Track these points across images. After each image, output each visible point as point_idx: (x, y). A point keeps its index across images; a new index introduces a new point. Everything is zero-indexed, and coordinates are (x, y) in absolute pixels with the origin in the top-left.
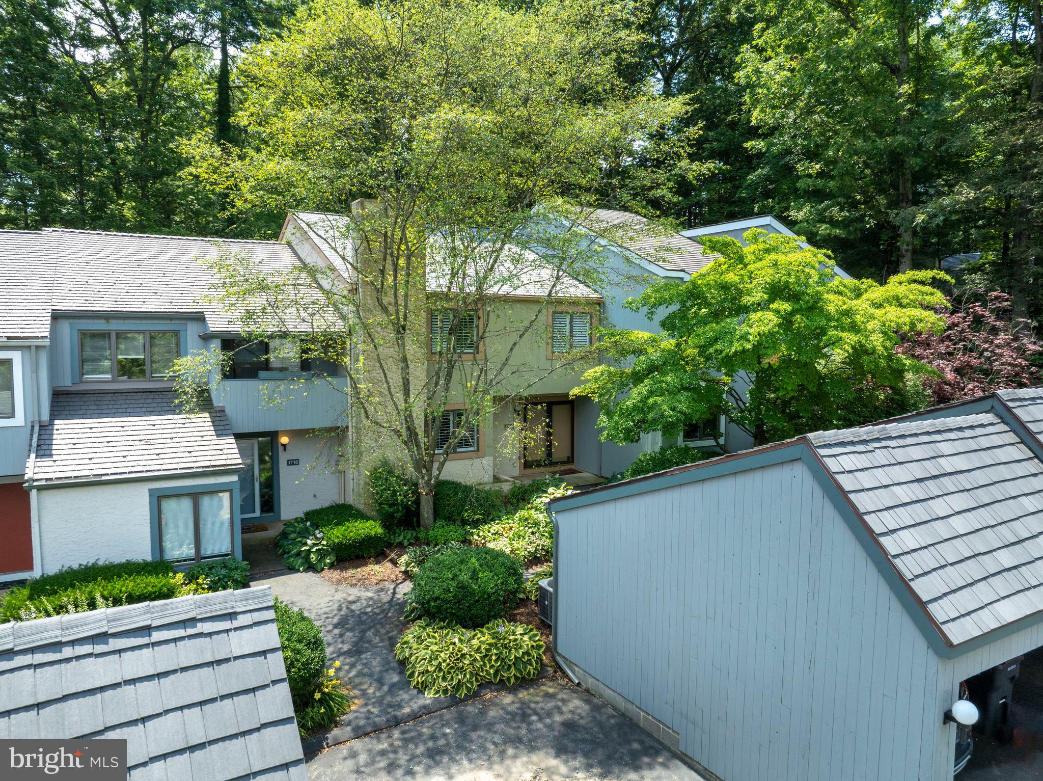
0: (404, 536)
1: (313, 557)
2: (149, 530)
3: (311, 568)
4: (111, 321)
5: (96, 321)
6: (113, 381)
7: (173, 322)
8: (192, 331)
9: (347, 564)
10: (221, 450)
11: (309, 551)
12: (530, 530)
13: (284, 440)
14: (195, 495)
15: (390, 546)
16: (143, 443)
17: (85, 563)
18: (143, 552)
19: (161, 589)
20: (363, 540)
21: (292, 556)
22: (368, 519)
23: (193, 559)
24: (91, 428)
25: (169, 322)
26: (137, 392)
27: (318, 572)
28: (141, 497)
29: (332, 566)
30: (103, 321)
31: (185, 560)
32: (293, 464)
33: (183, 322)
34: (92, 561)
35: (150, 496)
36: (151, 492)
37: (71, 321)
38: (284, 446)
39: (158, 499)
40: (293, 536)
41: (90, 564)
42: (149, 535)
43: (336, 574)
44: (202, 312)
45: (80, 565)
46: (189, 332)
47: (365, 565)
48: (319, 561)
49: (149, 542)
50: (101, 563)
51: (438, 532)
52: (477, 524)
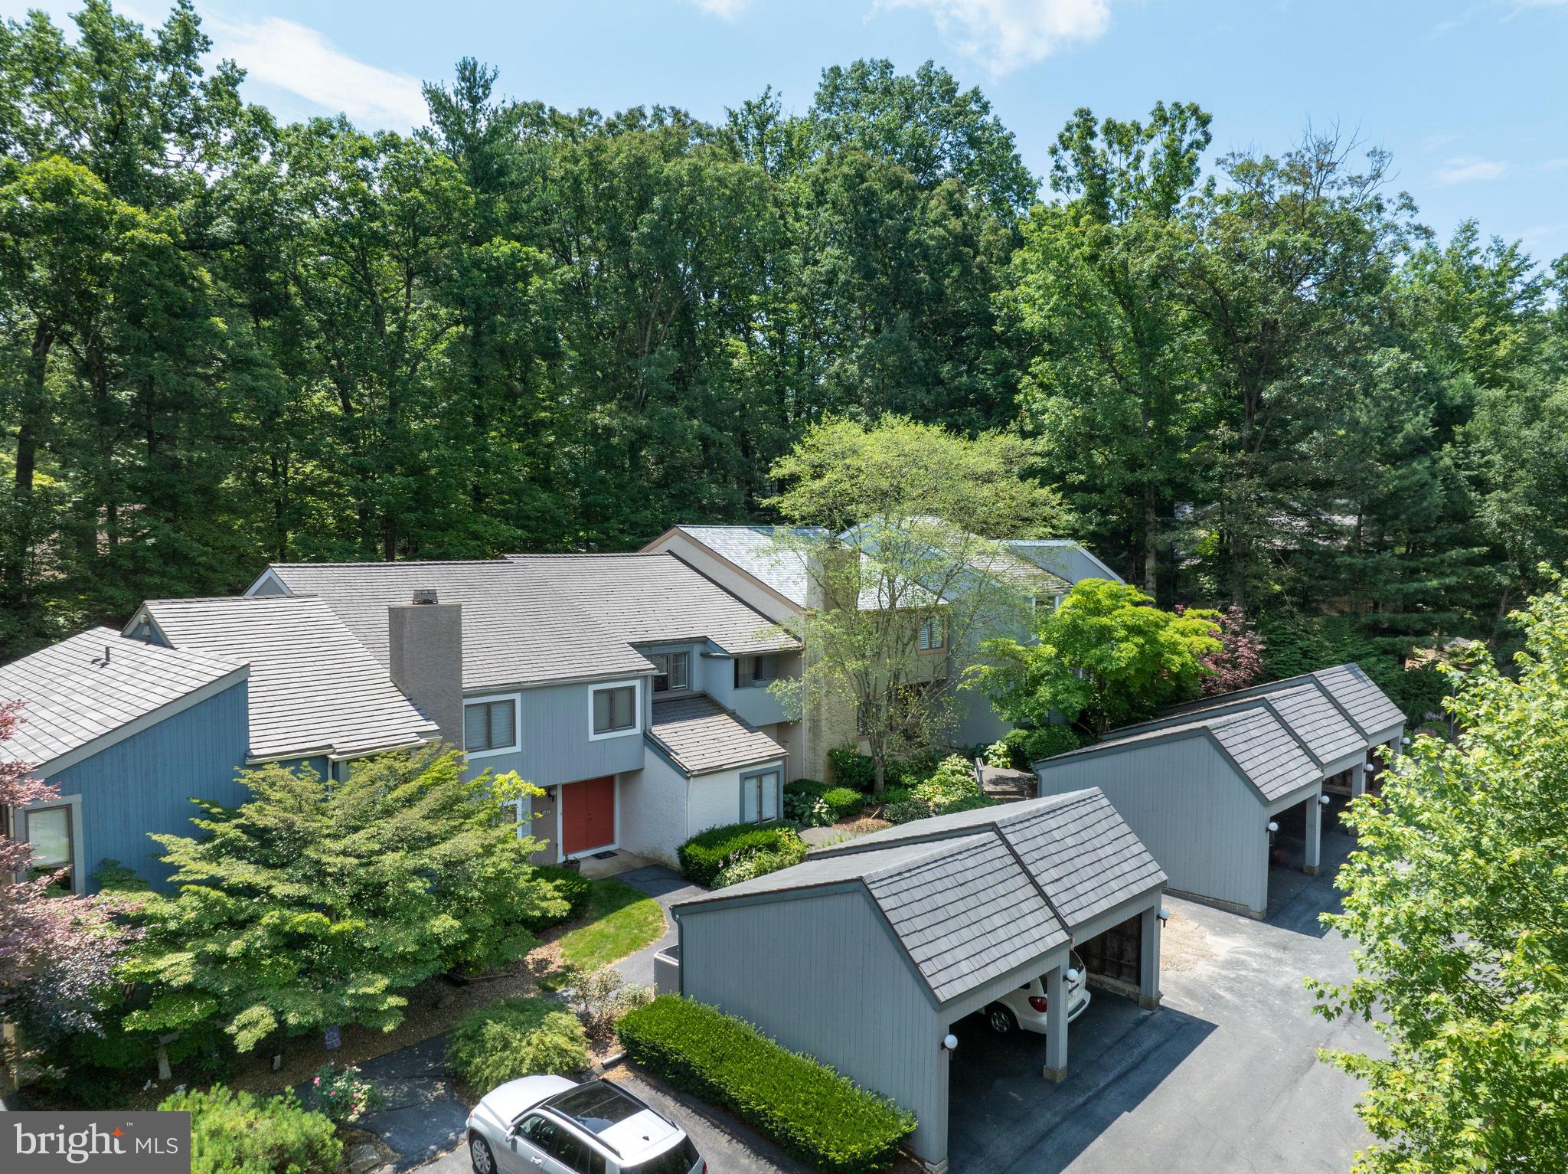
0: (870, 798)
1: (826, 817)
2: (739, 803)
3: (823, 824)
8: (697, 650)
10: (765, 743)
11: (820, 813)
14: (759, 776)
15: (864, 804)
16: (716, 741)
18: (734, 819)
20: (852, 802)
21: (810, 816)
22: (836, 786)
23: (757, 822)
25: (683, 645)
26: (667, 701)
27: (833, 826)
28: (734, 779)
29: (840, 822)
30: (647, 648)
33: (691, 645)
35: (740, 778)
36: (741, 775)
39: (745, 778)
40: (796, 803)
42: (739, 806)
43: (846, 827)
44: (706, 637)
46: (695, 652)
47: (859, 818)
48: (831, 819)
49: (739, 812)
51: (894, 793)
52: (913, 786)
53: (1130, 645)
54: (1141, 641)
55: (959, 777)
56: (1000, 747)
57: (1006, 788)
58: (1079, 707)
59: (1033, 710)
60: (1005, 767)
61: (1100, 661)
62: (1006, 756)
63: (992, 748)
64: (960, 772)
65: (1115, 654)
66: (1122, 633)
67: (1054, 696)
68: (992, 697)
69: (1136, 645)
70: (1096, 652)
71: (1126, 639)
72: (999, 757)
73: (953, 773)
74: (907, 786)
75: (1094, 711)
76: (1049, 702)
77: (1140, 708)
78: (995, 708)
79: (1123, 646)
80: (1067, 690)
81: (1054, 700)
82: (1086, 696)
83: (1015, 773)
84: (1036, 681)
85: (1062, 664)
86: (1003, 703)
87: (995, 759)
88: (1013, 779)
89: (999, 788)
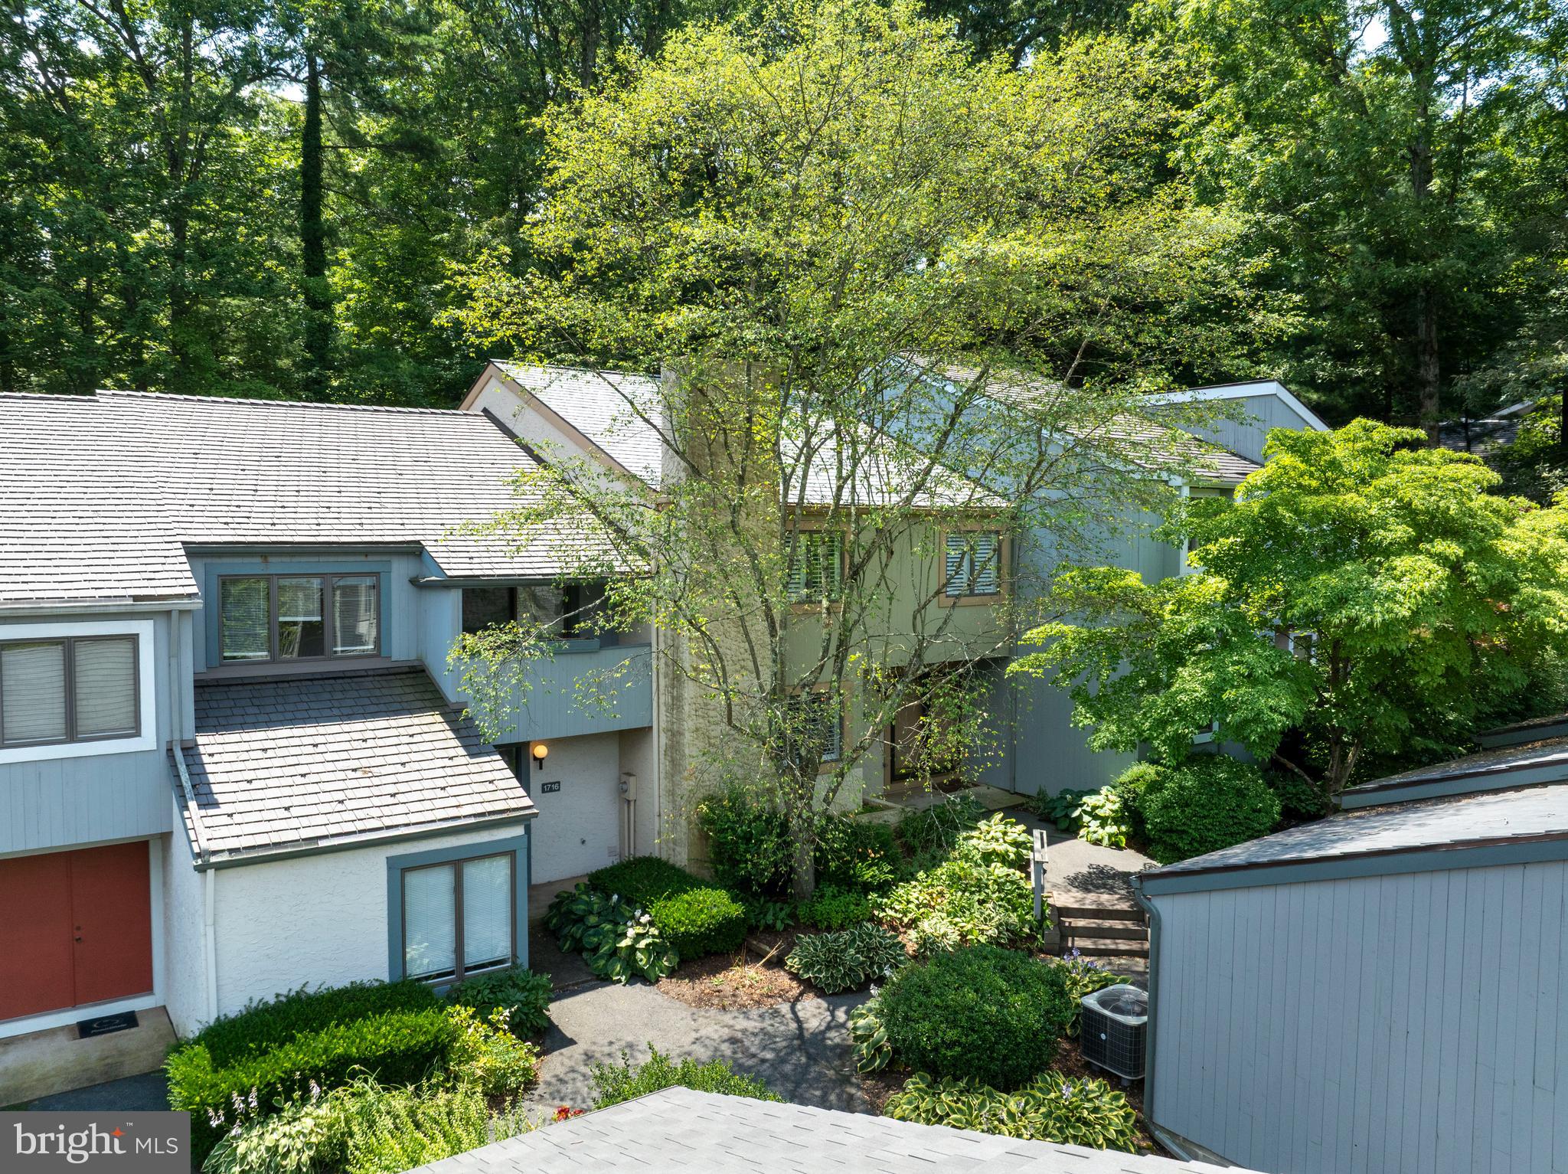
0: (775, 915)
1: (642, 958)
2: (385, 928)
3: (638, 976)
4: (271, 559)
5: (247, 560)
6: (273, 660)
7: (370, 558)
8: (400, 571)
9: (696, 968)
10: (491, 782)
11: (632, 949)
12: (976, 897)
13: (541, 751)
14: (457, 863)
15: (752, 930)
16: (359, 774)
17: (285, 992)
18: (374, 969)
19: (437, 1038)
20: (720, 924)
21: (601, 957)
22: (696, 883)
23: (451, 973)
24: (265, 750)
25: (363, 558)
26: (312, 679)
27: (651, 984)
28: (374, 869)
29: (672, 973)
30: (258, 560)
31: (439, 976)
32: (551, 790)
33: (385, 558)
34: (296, 988)
35: (390, 868)
36: (391, 862)
37: (209, 560)
38: (540, 761)
39: (400, 871)
40: (593, 920)
41: (293, 993)
42: (385, 936)
43: (685, 987)
44: (418, 542)
45: (278, 996)
46: (394, 575)
47: (727, 966)
48: (653, 965)
49: (386, 948)
50: (311, 990)
51: (831, 906)
52: (884, 888)
53: (1423, 562)
54: (1452, 549)
55: (999, 870)
56: (1106, 801)
57: (1106, 899)
58: (1280, 722)
59: (1162, 723)
60: (1115, 845)
61: (1340, 600)
62: (1117, 821)
63: (1090, 801)
64: (1004, 859)
65: (1382, 584)
66: (1400, 531)
67: (1215, 690)
68: (1078, 694)
69: (1442, 559)
70: (1327, 581)
71: (1411, 546)
72: (1104, 822)
73: (988, 858)
74: (867, 888)
75: (1320, 733)
76: (1199, 705)
77: (1432, 727)
78: (1084, 718)
79: (1403, 563)
80: (1251, 679)
81: (1214, 703)
82: (1300, 695)
83: (1132, 862)
84: (1174, 655)
85: (1242, 617)
86: (1102, 707)
87: (1094, 824)
88: (1126, 876)
89: (1090, 900)
